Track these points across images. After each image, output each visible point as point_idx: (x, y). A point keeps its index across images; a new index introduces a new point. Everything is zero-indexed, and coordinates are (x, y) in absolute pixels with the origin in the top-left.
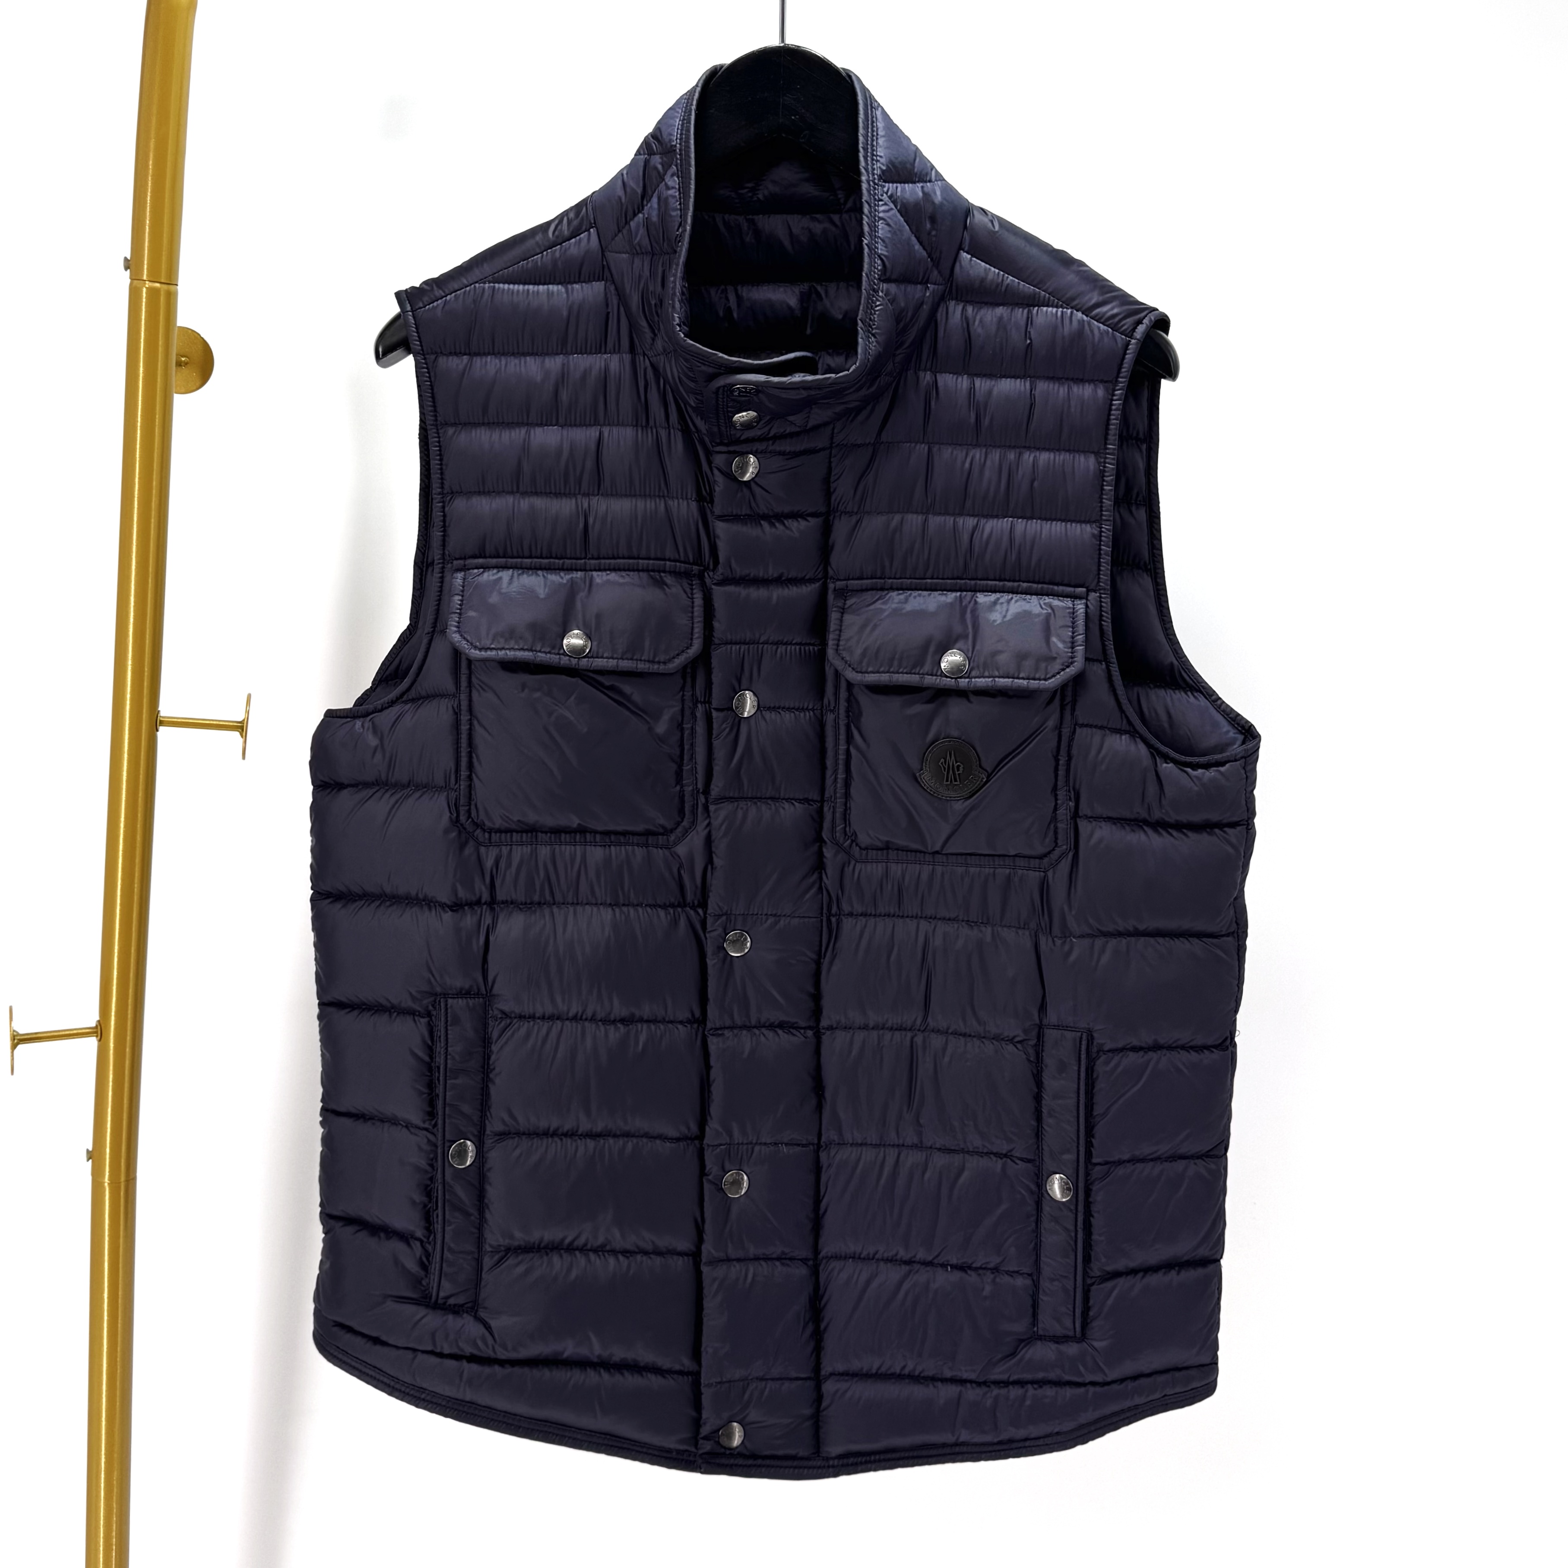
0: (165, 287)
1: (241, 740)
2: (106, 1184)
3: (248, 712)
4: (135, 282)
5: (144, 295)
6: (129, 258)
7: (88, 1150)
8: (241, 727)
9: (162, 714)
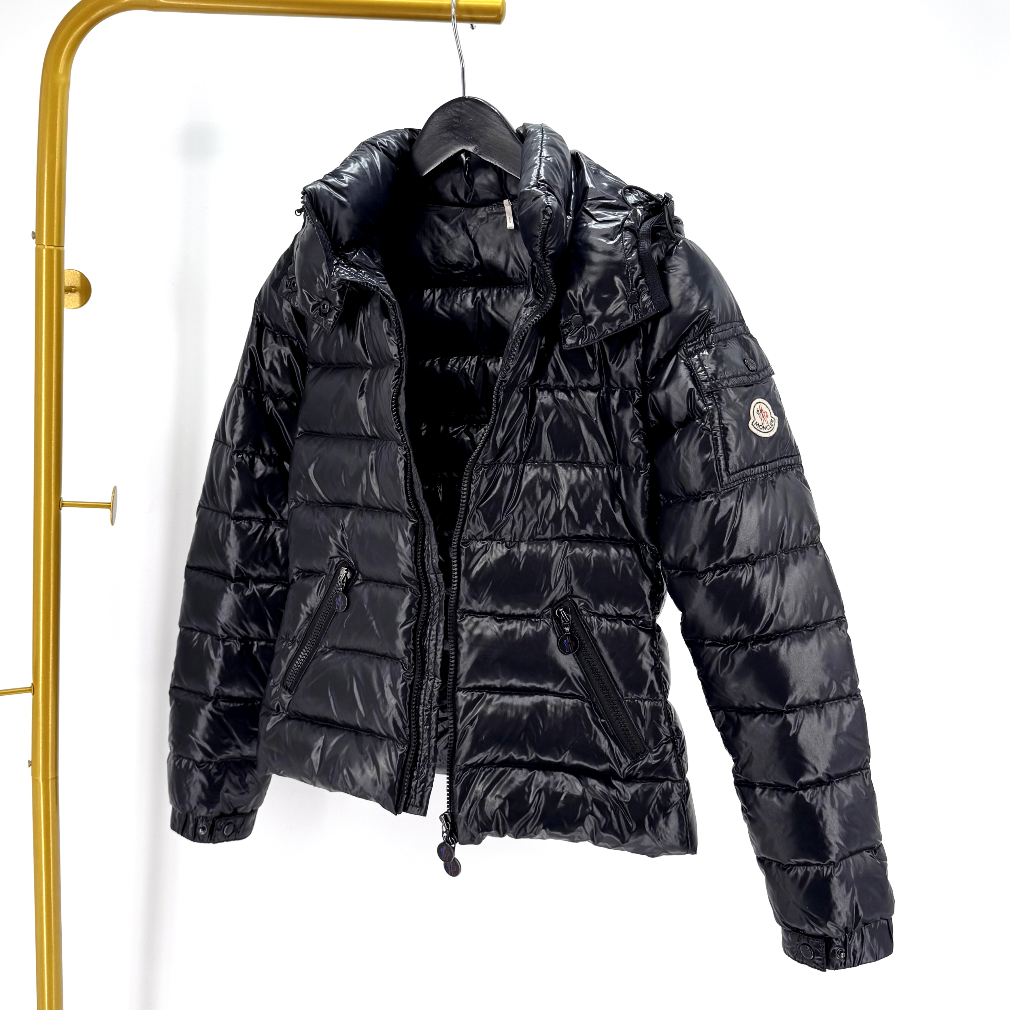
0: (57, 248)
1: (111, 513)
2: (41, 780)
4: (38, 246)
5: (44, 253)
6: (35, 232)
7: (29, 761)
8: (110, 506)
9: (63, 499)
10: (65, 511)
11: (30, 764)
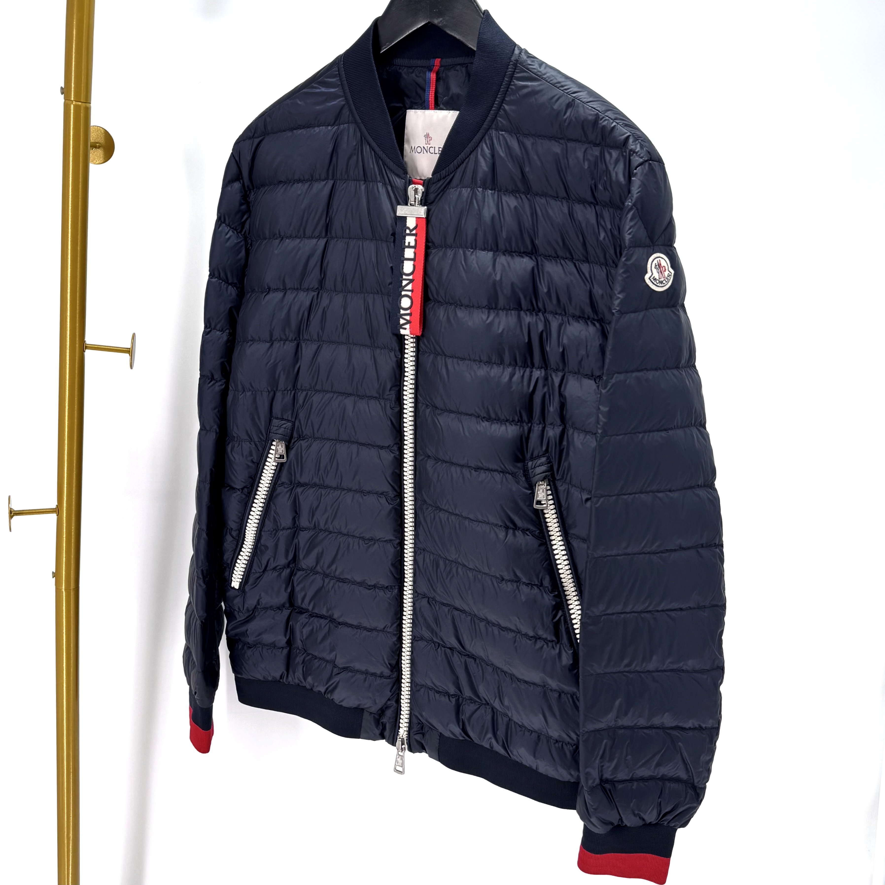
0: (84, 104)
1: (130, 358)
2: (63, 590)
3: (133, 343)
4: (67, 102)
5: (72, 109)
6: (63, 87)
7: (53, 572)
8: (130, 351)
11: (54, 575)
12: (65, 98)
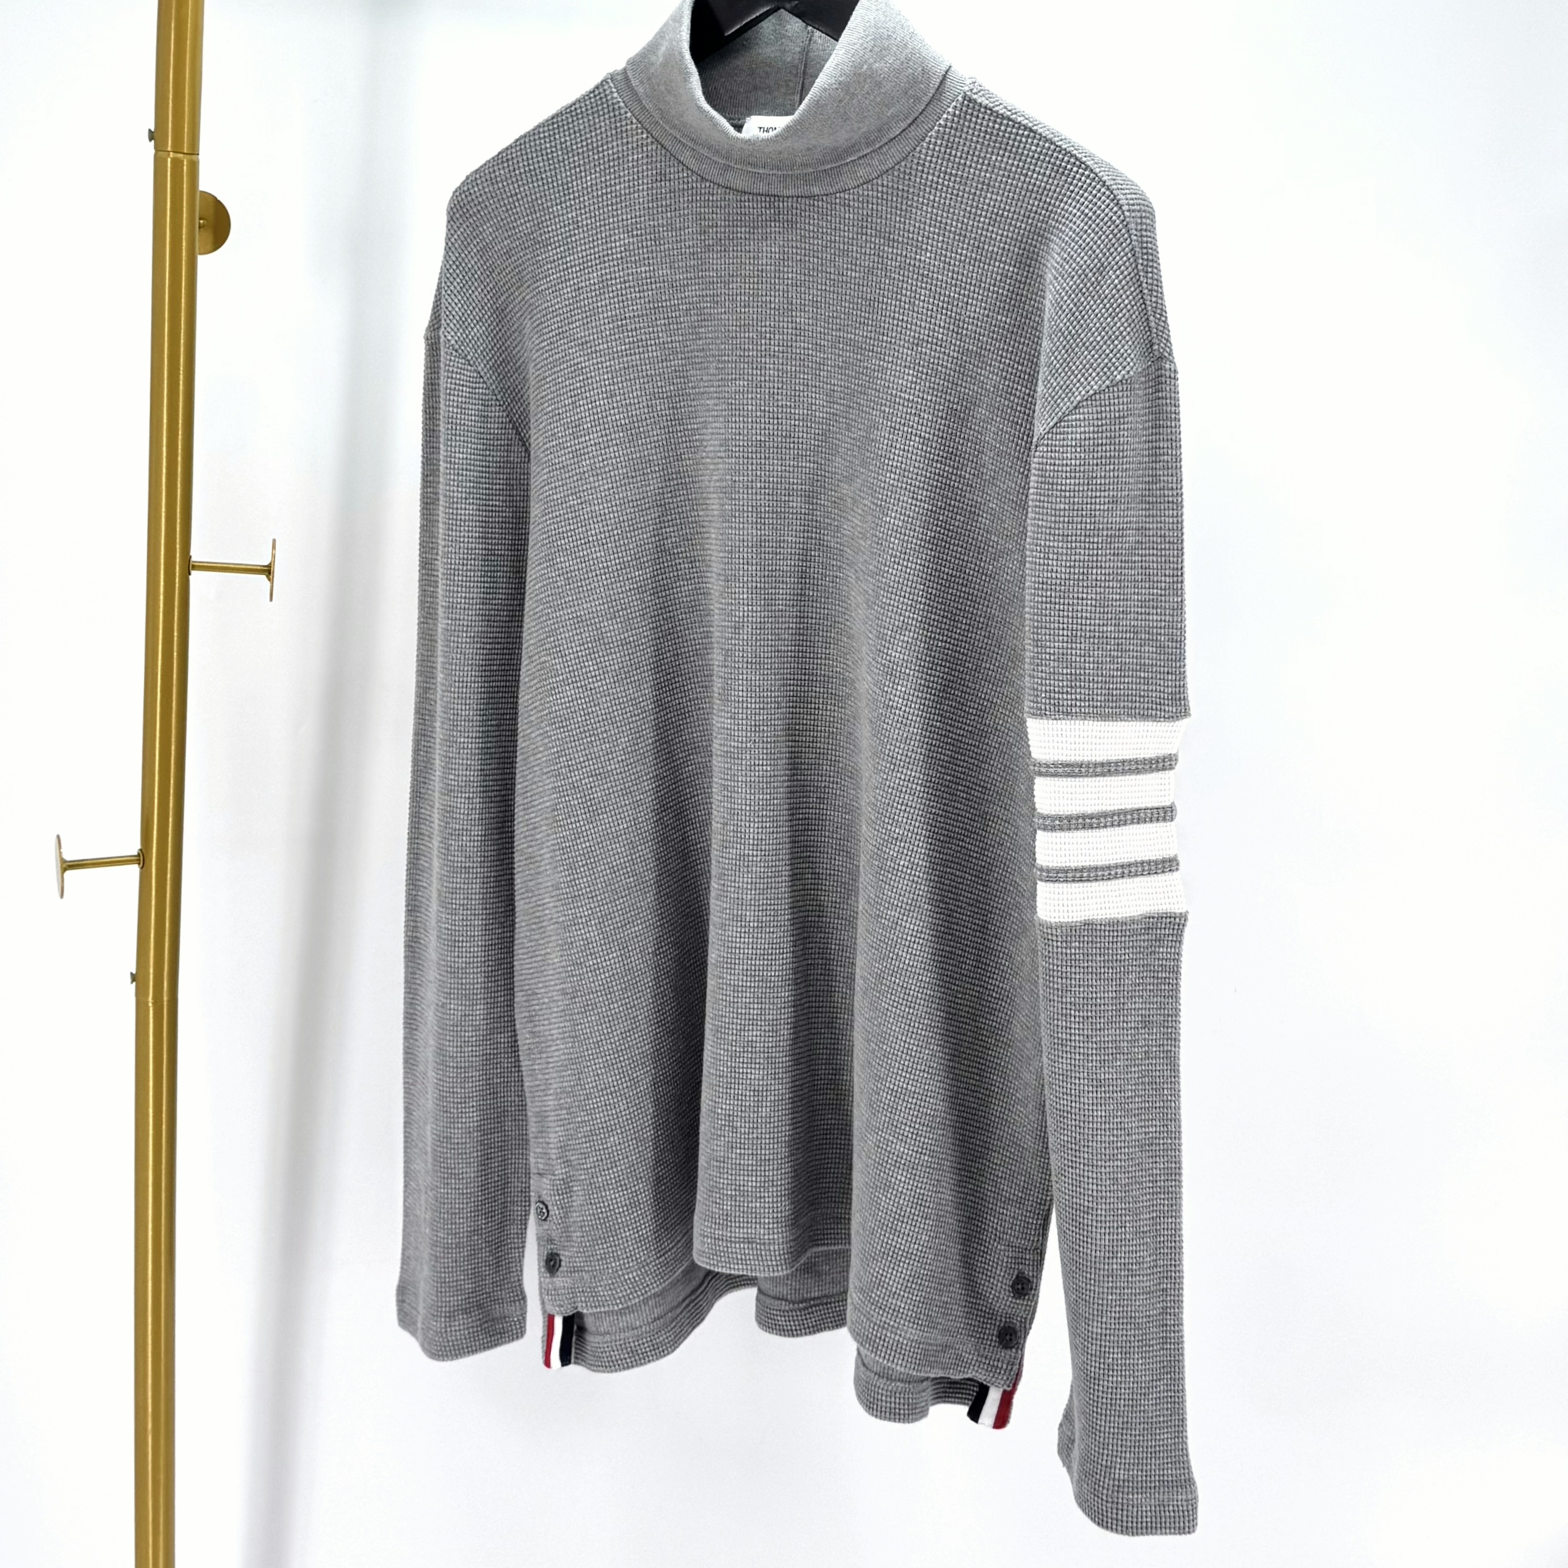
0: (188, 157)
1: (268, 583)
2: (150, 1005)
3: (273, 556)
4: (160, 153)
5: (169, 165)
6: (153, 130)
7: (132, 974)
8: (268, 571)
9: (193, 559)
10: (195, 576)
11: (134, 978)
12: (156, 148)
